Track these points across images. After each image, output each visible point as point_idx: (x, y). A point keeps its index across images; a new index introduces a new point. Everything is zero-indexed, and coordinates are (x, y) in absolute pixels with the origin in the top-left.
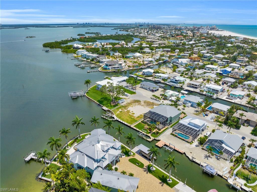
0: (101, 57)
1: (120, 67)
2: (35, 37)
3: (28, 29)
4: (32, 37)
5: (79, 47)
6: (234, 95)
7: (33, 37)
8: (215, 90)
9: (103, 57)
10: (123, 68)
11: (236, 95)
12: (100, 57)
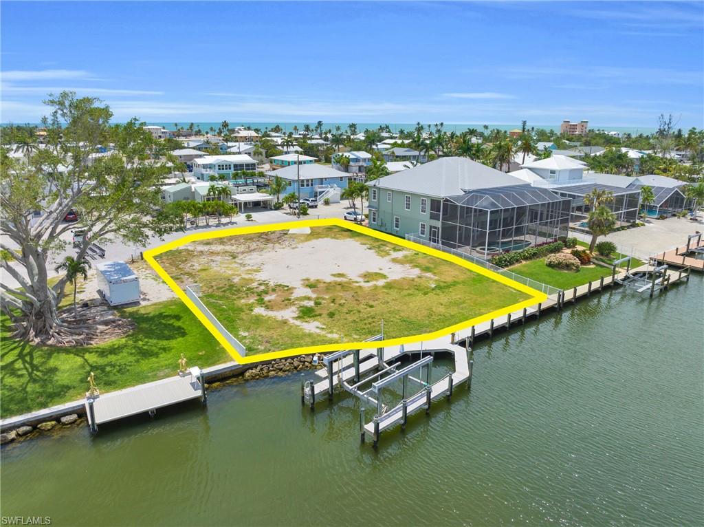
8: (242, 165)
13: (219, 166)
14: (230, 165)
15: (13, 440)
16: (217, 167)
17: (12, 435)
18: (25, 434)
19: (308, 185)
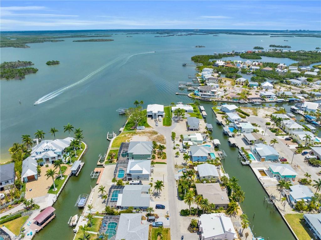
0: (212, 80)
1: (213, 95)
2: (204, 47)
3: (216, 36)
4: (201, 46)
5: (219, 64)
7: (203, 47)
9: (214, 80)
10: (216, 97)
12: (209, 80)
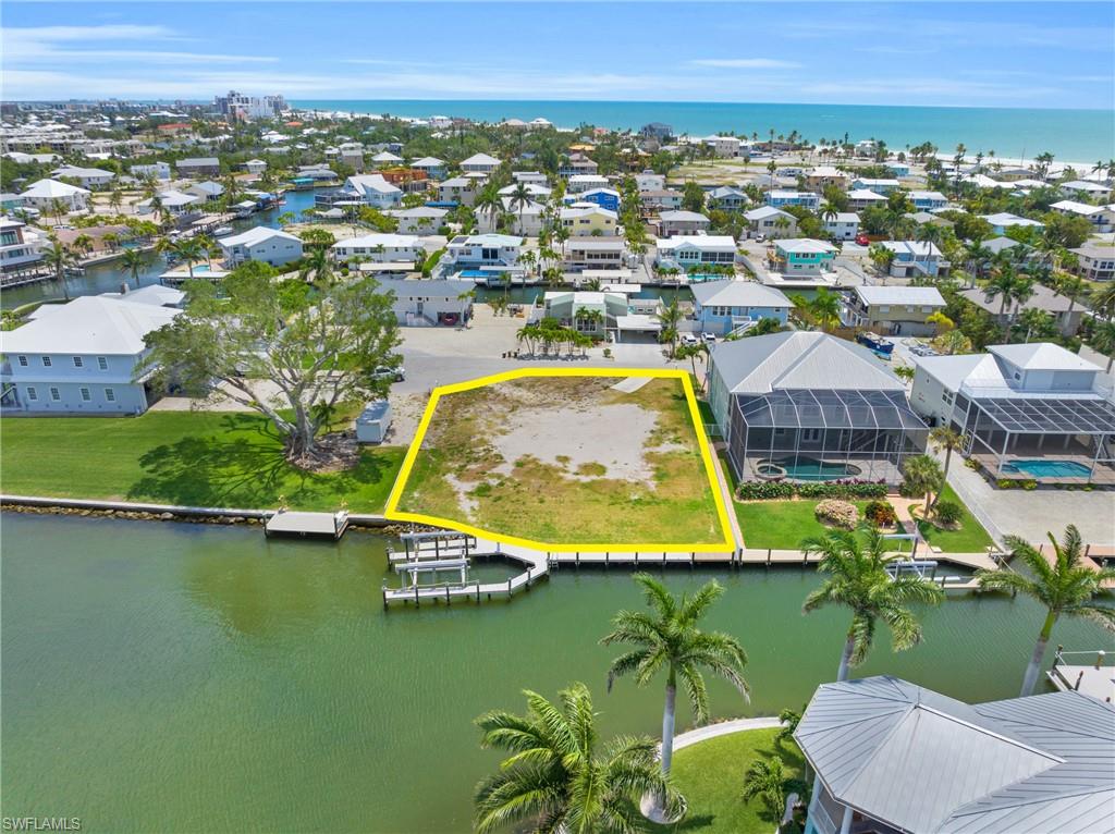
6: (806, 255)
8: (714, 254)
11: (813, 255)
13: (682, 253)
14: (697, 253)
15: (232, 523)
16: (679, 254)
17: (232, 520)
18: (240, 522)
19: (722, 314)
